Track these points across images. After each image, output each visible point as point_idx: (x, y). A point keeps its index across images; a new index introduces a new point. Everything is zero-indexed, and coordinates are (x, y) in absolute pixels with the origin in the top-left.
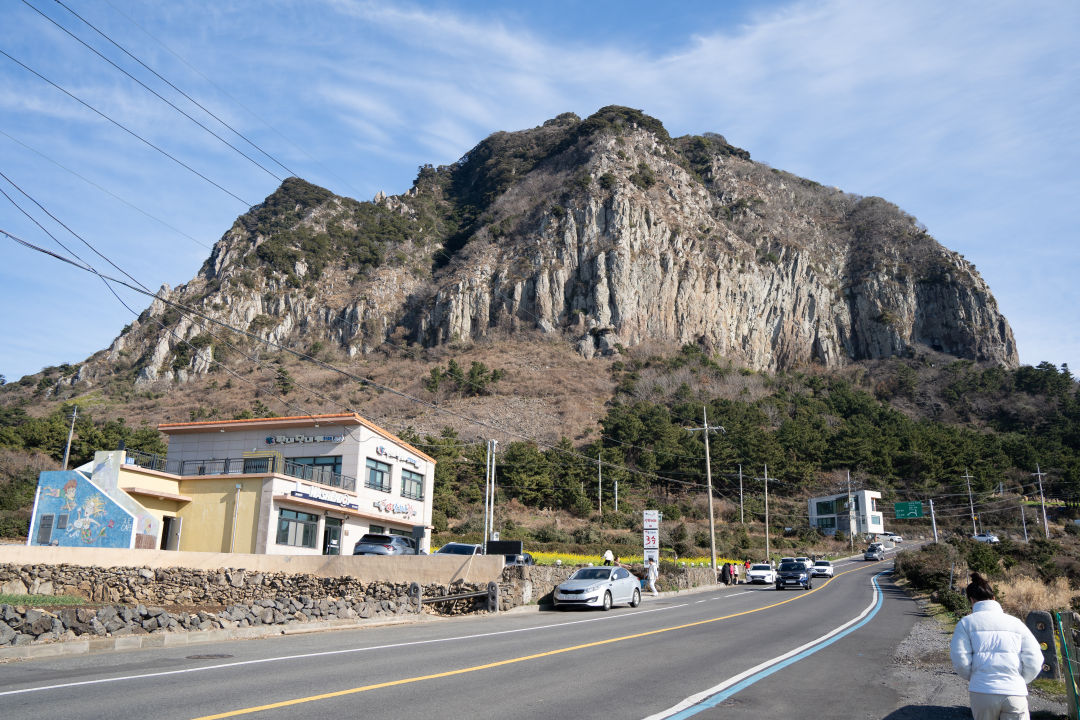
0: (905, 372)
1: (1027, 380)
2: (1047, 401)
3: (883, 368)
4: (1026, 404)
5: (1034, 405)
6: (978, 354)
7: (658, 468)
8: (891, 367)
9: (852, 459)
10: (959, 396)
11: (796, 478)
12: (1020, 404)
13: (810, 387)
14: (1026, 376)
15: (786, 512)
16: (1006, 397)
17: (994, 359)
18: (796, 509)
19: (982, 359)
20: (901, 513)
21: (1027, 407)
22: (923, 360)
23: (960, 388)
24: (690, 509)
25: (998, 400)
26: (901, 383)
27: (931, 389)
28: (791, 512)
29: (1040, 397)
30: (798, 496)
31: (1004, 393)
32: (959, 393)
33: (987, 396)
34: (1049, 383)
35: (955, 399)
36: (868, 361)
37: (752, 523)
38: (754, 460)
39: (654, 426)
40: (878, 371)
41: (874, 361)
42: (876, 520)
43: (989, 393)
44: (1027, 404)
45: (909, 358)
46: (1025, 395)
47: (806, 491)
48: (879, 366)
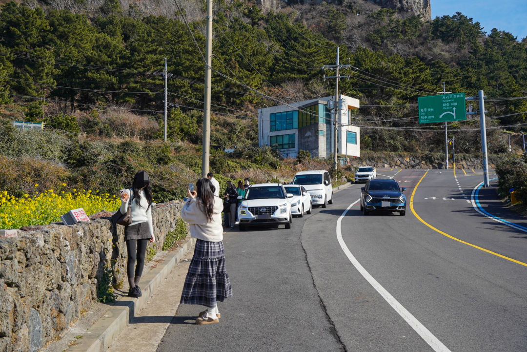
0: (335, 17)
1: (443, 29)
2: (459, 49)
3: (314, 13)
4: (441, 50)
5: (449, 52)
6: (399, 5)
7: (57, 72)
8: (321, 12)
9: (305, 73)
10: (382, 42)
11: (238, 94)
12: (437, 50)
13: (248, 17)
14: (442, 25)
15: (226, 131)
16: (422, 44)
17: (412, 10)
18: (238, 128)
19: (402, 10)
20: (427, 114)
21: (443, 53)
22: (350, 7)
23: (384, 34)
24: (96, 124)
25: (416, 47)
26: (330, 27)
27: (357, 35)
28: (232, 131)
29: (454, 45)
30: (241, 113)
31: (422, 40)
32: (382, 38)
33: (406, 42)
34: (462, 32)
35: (378, 45)
36: (300, 6)
37: (180, 143)
38: (187, 69)
39: (60, 24)
40: (309, 16)
41: (306, 6)
42: (351, 138)
43: (409, 40)
44: (443, 51)
45: (338, 5)
46: (440, 42)
47: (250, 107)
48: (310, 11)
